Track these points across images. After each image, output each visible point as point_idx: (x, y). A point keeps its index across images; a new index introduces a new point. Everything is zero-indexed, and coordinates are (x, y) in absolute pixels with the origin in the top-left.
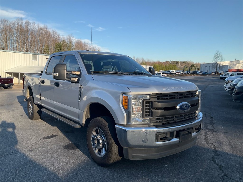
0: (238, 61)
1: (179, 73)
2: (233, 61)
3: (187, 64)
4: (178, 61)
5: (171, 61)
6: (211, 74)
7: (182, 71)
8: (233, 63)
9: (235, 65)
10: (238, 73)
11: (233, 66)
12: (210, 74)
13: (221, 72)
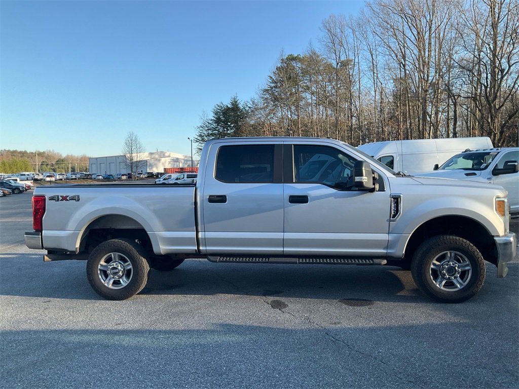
0: (163, 152)
1: (53, 179)
2: (154, 152)
3: (46, 158)
4: (24, 151)
5: (7, 149)
6: (121, 178)
7: (59, 175)
8: (153, 156)
9: (159, 160)
10: (187, 175)
11: (156, 162)
12: (119, 178)
13: (138, 174)
